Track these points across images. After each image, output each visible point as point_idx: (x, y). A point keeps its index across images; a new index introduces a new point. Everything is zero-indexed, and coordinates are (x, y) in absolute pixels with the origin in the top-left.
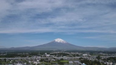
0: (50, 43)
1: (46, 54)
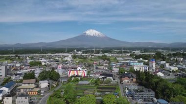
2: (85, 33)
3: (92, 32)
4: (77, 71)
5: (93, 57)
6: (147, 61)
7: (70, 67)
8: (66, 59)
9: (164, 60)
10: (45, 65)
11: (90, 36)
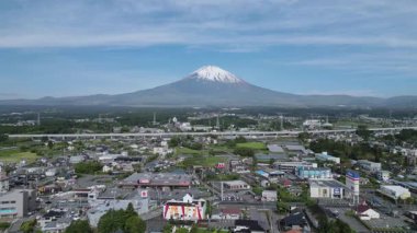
1: (175, 119)
2: (196, 74)
4: (183, 206)
5: (215, 142)
6: (338, 160)
7: (166, 182)
9: (377, 161)
10: (110, 173)
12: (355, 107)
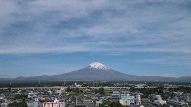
0: (82, 69)
1: (75, 84)
2: (90, 66)
3: (96, 65)
4: (52, 104)
5: (89, 90)
8: (58, 92)
11: (94, 68)
12: (163, 81)
